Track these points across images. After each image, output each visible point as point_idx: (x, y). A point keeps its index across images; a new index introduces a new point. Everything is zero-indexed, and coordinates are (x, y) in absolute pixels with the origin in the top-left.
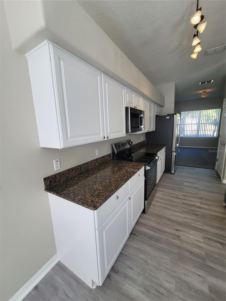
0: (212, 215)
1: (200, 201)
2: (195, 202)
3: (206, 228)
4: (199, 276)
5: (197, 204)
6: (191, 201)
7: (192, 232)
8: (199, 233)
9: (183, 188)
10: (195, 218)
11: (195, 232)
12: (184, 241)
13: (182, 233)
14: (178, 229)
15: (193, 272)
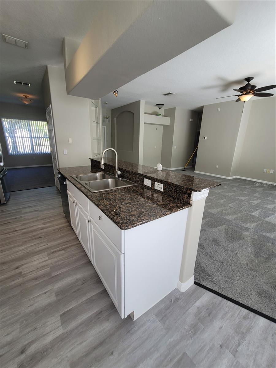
0: (55, 230)
1: (43, 221)
2: (37, 225)
3: (50, 244)
4: (45, 293)
5: (39, 227)
6: (32, 226)
7: (36, 257)
8: (43, 254)
9: (21, 217)
10: (38, 242)
11: (39, 255)
12: (26, 273)
13: (24, 267)
14: (19, 265)
15: (40, 295)
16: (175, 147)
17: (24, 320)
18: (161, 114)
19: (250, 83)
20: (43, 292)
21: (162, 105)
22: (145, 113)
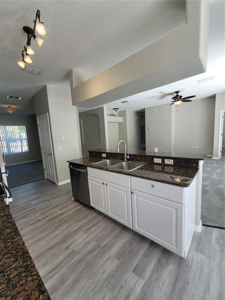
0: (75, 212)
1: (58, 209)
2: (56, 212)
3: (80, 224)
4: (107, 260)
5: (59, 213)
6: (52, 214)
7: (77, 237)
8: (81, 232)
10: (68, 224)
11: (78, 234)
12: (79, 250)
13: (72, 246)
14: (66, 246)
15: (104, 262)
16: (129, 138)
17: (108, 284)
18: (117, 115)
19: (178, 94)
20: (105, 260)
21: (117, 109)
22: (107, 115)
